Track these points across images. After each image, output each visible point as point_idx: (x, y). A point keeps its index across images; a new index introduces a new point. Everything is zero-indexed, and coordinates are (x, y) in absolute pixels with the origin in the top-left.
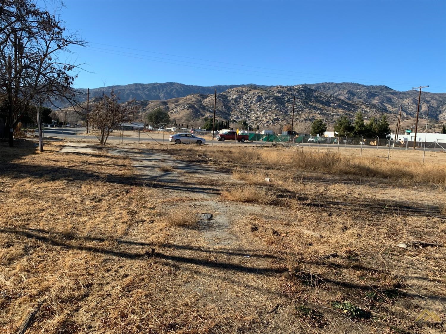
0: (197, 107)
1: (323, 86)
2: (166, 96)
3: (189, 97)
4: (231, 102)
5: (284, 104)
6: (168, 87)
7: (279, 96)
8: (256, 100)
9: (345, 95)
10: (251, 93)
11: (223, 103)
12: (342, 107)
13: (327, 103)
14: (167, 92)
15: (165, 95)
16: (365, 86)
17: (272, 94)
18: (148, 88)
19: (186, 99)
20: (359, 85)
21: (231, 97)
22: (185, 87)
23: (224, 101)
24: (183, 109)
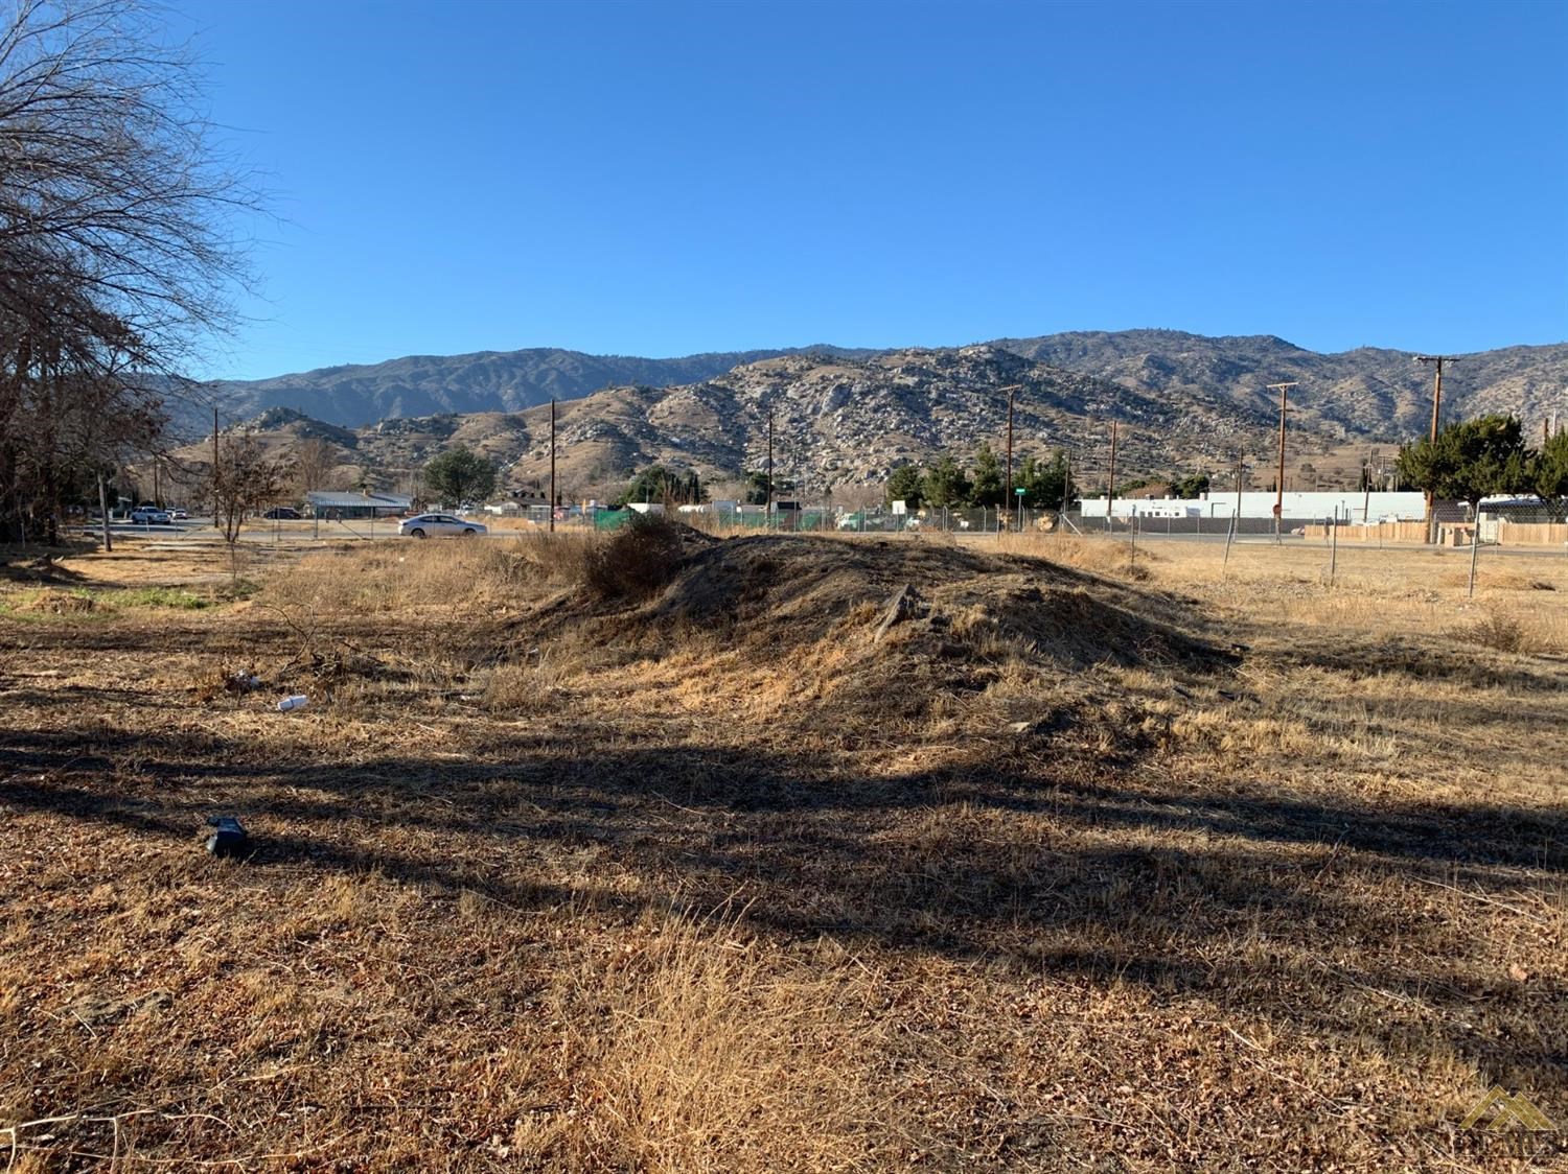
0: (626, 431)
1: (1063, 344)
2: (523, 395)
3: (599, 397)
4: (748, 409)
5: (927, 411)
6: (531, 363)
7: (908, 386)
8: (831, 400)
9: (1138, 371)
10: (814, 376)
11: (719, 413)
12: (1124, 414)
13: (1073, 404)
14: (525, 383)
15: (518, 394)
16: (1208, 340)
17: (885, 379)
18: (457, 369)
19: (590, 406)
20: (1186, 336)
21: (744, 393)
22: (591, 363)
23: (723, 406)
24: (580, 441)
